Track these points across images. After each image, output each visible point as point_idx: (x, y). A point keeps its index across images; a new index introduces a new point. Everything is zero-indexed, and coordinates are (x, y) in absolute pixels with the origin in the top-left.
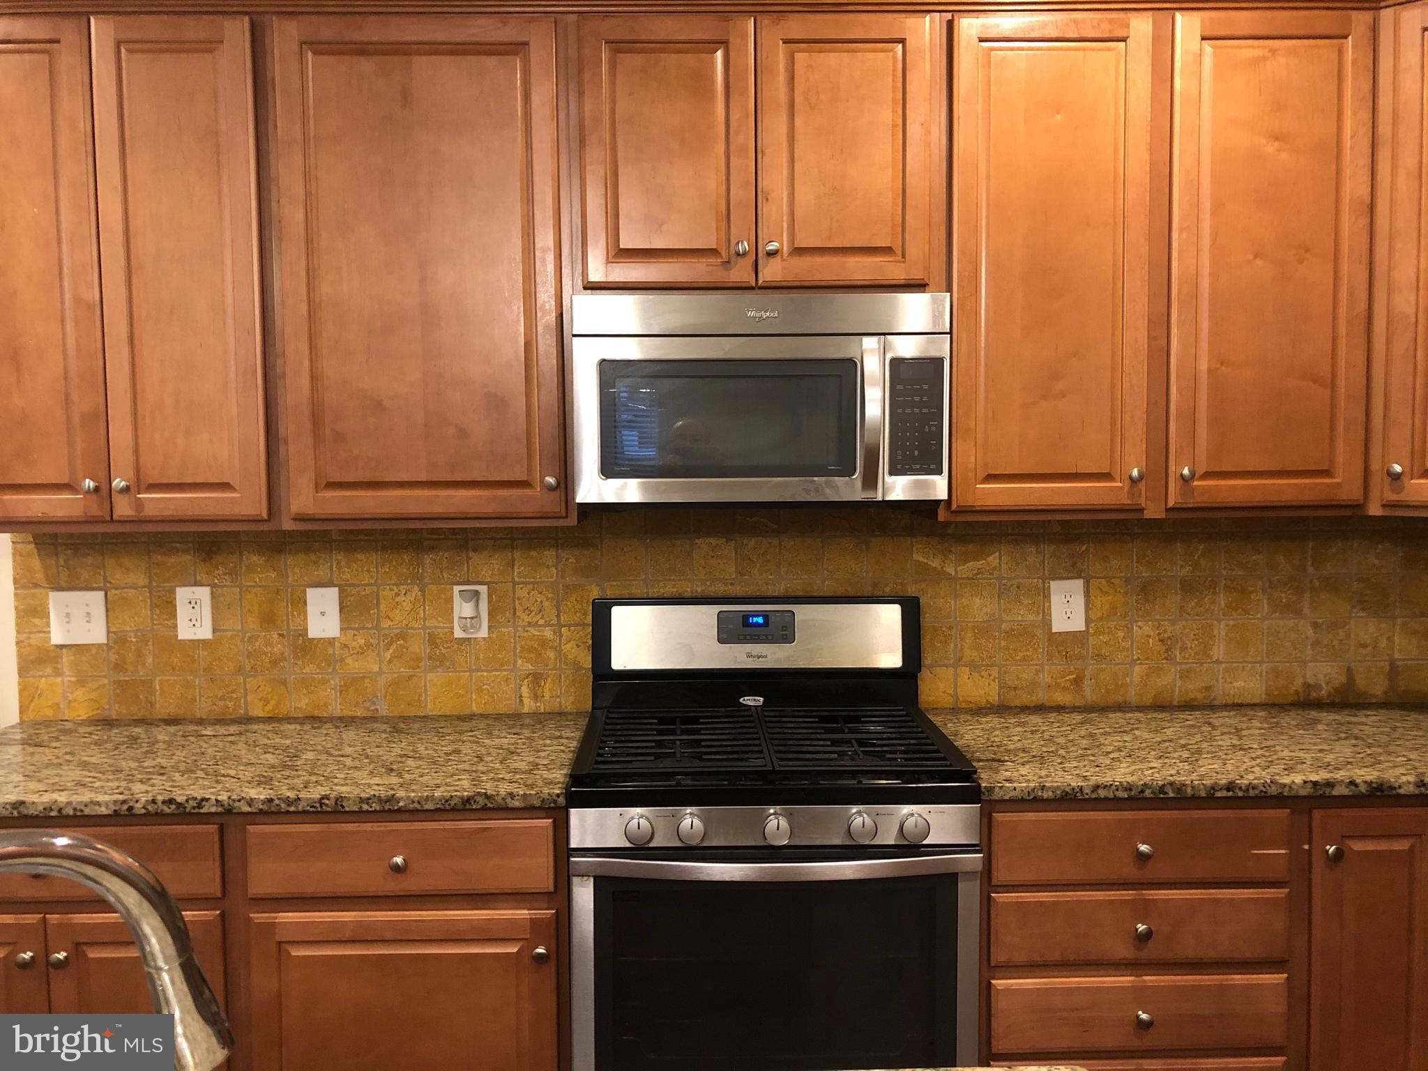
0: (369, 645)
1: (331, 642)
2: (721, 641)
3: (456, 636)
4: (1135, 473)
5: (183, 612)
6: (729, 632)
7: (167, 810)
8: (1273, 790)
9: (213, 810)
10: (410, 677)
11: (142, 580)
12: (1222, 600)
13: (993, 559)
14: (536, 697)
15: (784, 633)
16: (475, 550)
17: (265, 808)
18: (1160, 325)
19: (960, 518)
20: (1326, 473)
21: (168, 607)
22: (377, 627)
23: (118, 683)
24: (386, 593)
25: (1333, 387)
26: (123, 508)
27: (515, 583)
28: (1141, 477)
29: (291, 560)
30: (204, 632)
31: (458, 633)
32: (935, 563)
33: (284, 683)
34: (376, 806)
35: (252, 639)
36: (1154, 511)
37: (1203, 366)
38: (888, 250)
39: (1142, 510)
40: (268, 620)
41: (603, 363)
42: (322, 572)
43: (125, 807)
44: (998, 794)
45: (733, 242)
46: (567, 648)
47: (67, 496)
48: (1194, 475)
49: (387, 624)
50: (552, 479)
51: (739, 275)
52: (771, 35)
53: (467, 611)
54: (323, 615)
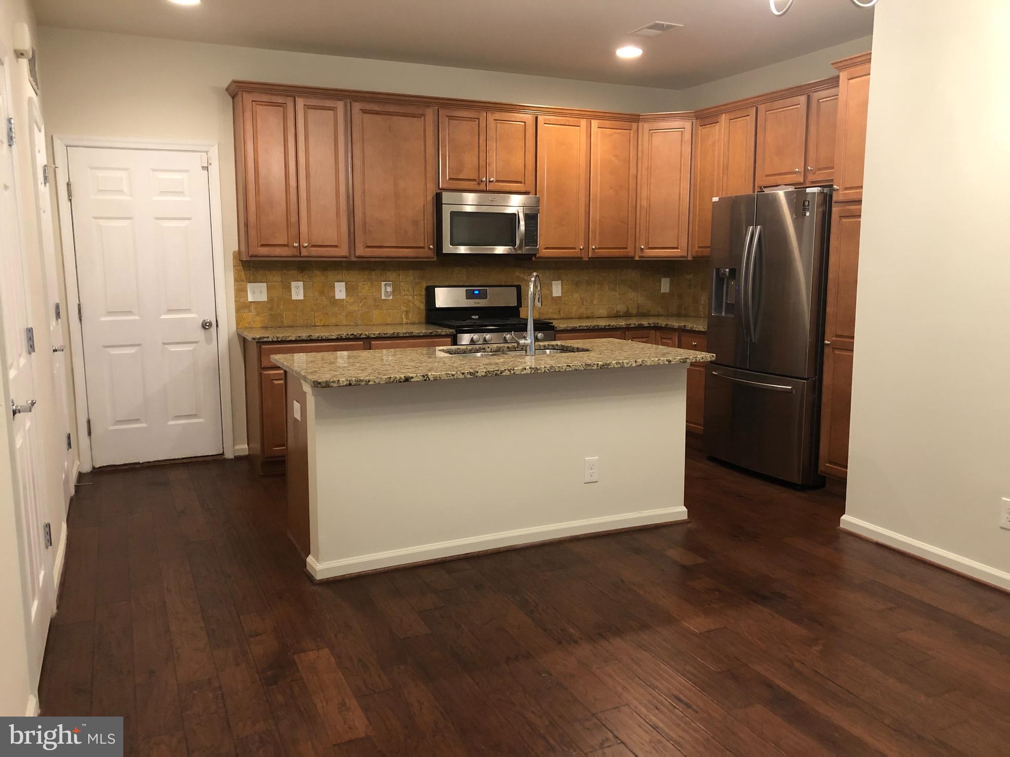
0: (355, 301)
1: (343, 300)
2: (467, 299)
3: (383, 298)
4: (582, 247)
5: (293, 290)
6: (470, 295)
7: (351, 337)
9: (364, 337)
10: (368, 312)
11: (279, 279)
12: (596, 287)
14: (407, 318)
15: (484, 296)
16: (388, 270)
17: (378, 336)
18: (588, 206)
19: (538, 260)
20: (626, 248)
21: (289, 289)
22: (357, 295)
23: (271, 315)
24: (360, 284)
25: (628, 225)
26: (304, 252)
27: (400, 281)
28: (583, 249)
30: (301, 297)
31: (383, 297)
32: (521, 276)
33: (327, 314)
34: (408, 335)
35: (317, 299)
36: (585, 258)
37: (598, 218)
39: (582, 258)
40: (322, 293)
41: (452, 212)
42: (340, 277)
43: (340, 336)
44: (558, 329)
45: (481, 178)
46: (417, 302)
47: (286, 248)
48: (596, 248)
49: (360, 294)
50: (431, 247)
51: (482, 187)
52: (491, 117)
53: (386, 290)
54: (340, 291)
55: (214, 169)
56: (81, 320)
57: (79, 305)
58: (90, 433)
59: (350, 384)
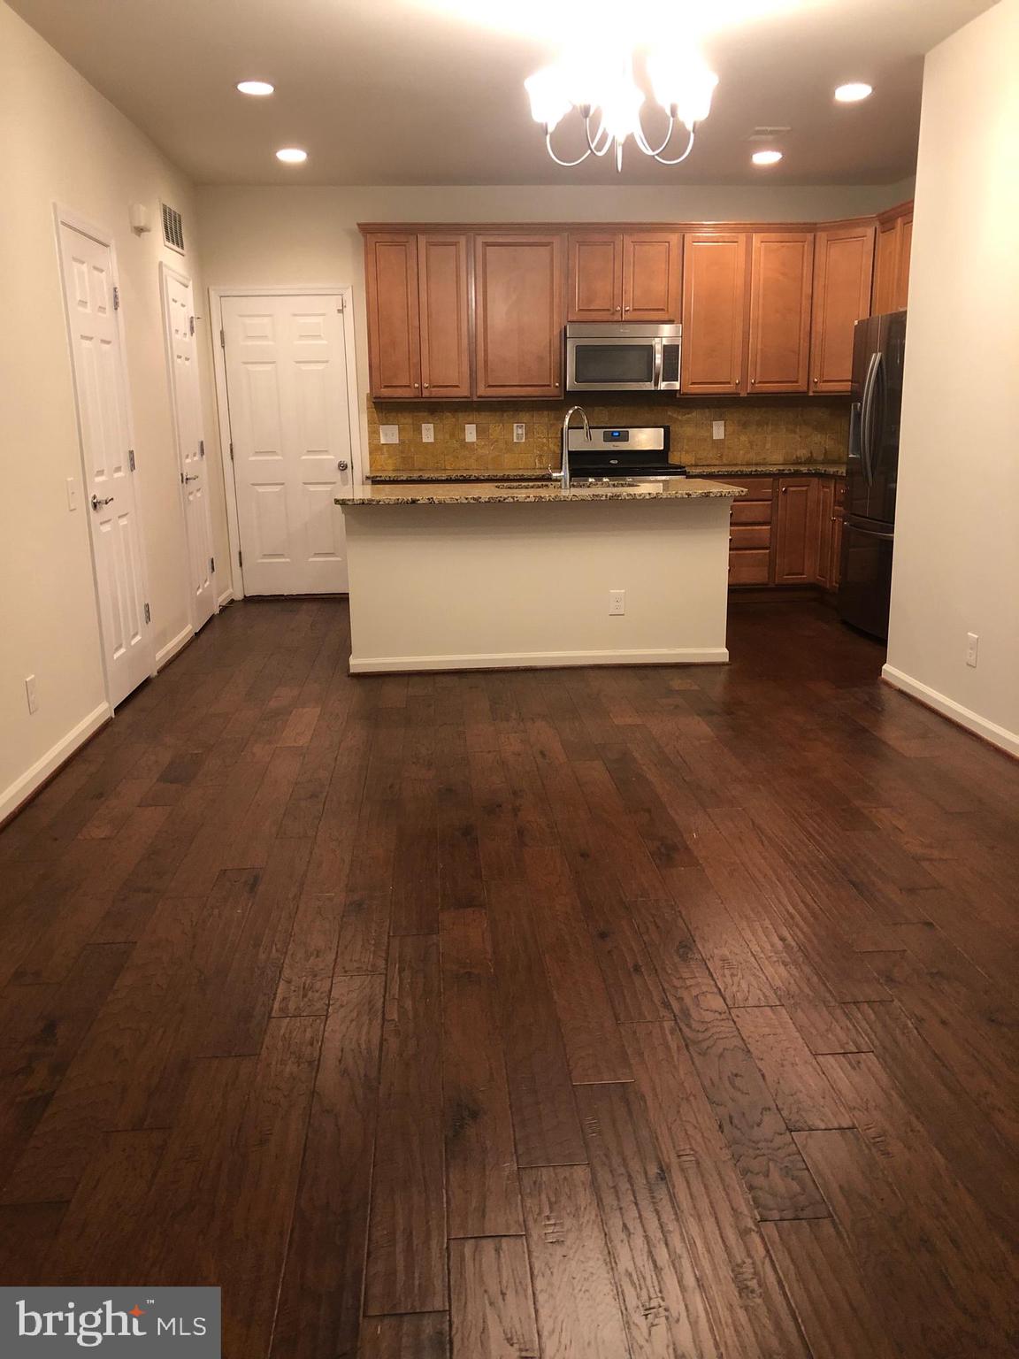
0: (485, 444)
1: (473, 443)
2: (605, 441)
3: (514, 441)
4: (737, 382)
5: (424, 432)
6: (607, 438)
8: (768, 472)
10: (499, 456)
11: (411, 421)
12: (770, 428)
13: (694, 414)
15: (625, 438)
16: (519, 411)
18: (746, 334)
19: (683, 398)
20: (796, 382)
21: (419, 431)
22: (488, 438)
23: (402, 456)
24: (492, 426)
25: (799, 355)
26: (426, 393)
27: (534, 423)
28: (739, 383)
29: (460, 414)
30: (431, 439)
32: (675, 416)
33: (457, 457)
35: (447, 442)
36: (743, 394)
37: (759, 347)
38: (662, 310)
39: (739, 394)
40: (452, 435)
41: (578, 347)
42: (470, 419)
44: (691, 474)
46: (551, 446)
47: (408, 389)
48: (755, 382)
49: (491, 437)
50: (557, 384)
51: (617, 317)
52: (628, 240)
53: (518, 432)
54: (471, 434)
55: (349, 310)
56: (232, 459)
57: (231, 445)
58: (241, 565)
59: (363, 503)
